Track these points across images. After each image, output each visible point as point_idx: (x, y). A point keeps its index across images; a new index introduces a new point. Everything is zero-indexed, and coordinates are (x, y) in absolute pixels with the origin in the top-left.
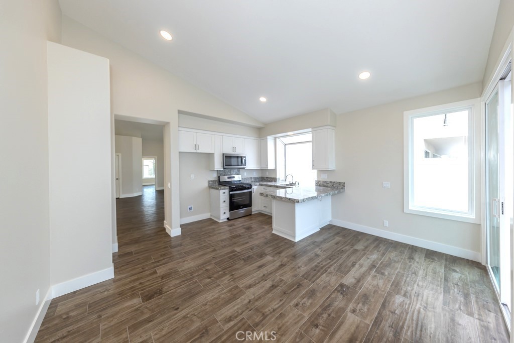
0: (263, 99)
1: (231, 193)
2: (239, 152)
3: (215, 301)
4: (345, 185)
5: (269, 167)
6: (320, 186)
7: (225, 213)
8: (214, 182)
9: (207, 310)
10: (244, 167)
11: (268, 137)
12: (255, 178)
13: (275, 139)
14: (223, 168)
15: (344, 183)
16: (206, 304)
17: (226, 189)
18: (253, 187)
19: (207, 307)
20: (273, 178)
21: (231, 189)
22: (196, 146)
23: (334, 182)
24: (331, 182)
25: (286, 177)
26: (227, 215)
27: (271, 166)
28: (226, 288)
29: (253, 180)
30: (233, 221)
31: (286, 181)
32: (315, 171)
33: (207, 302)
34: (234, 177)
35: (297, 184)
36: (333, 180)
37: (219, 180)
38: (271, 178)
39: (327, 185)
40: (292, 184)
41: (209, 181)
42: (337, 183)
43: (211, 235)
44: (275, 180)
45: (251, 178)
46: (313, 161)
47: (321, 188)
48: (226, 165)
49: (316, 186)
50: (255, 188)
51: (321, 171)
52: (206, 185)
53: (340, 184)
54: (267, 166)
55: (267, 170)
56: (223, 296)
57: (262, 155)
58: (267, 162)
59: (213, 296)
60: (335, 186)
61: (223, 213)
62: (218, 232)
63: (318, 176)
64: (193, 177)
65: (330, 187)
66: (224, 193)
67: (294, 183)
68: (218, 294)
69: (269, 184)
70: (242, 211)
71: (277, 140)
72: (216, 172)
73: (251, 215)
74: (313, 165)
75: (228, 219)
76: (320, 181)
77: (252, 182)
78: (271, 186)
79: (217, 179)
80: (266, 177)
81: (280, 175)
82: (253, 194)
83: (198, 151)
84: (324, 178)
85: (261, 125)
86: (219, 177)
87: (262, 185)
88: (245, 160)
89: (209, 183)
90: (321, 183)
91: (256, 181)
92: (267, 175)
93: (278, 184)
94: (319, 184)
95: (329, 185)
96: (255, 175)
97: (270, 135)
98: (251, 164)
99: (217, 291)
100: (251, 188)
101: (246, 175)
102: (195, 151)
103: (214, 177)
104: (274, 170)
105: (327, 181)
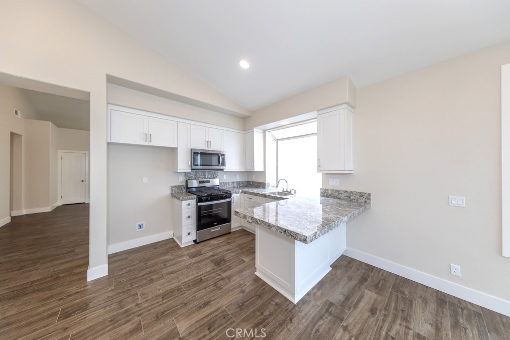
0: (244, 64)
1: (199, 204)
2: (214, 147)
4: (371, 197)
5: (256, 169)
6: (327, 196)
7: (189, 234)
8: (178, 187)
10: (222, 167)
11: (255, 129)
12: (238, 183)
13: (264, 131)
14: (192, 169)
15: (369, 195)
17: (192, 199)
18: (233, 195)
20: (261, 183)
21: (200, 200)
22: (148, 137)
23: (352, 192)
24: (346, 192)
25: (278, 183)
26: (194, 236)
27: (258, 167)
29: (235, 185)
30: (202, 244)
31: (277, 187)
32: (320, 175)
34: (208, 182)
35: (293, 192)
36: (350, 189)
37: (187, 185)
38: (259, 183)
39: (340, 195)
40: (286, 193)
41: (172, 187)
42: (357, 193)
43: (154, 277)
44: (262, 185)
45: (233, 183)
46: (319, 160)
47: (331, 200)
48: (194, 165)
49: (321, 196)
50: (236, 197)
51: (328, 175)
52: (168, 192)
53: (362, 195)
54: (253, 167)
55: (253, 172)
57: (247, 153)
58: (253, 162)
60: (352, 198)
61: (187, 234)
62: (171, 269)
63: (325, 181)
64: (146, 180)
65: (344, 199)
66: (189, 205)
67: (289, 190)
69: (256, 191)
70: (216, 229)
71: (267, 134)
72: (183, 174)
73: (229, 233)
74: (319, 166)
75: (195, 241)
76: (327, 190)
77: (234, 187)
78: (257, 194)
79: (184, 184)
80: (253, 182)
81: (270, 179)
82: (233, 205)
83: (150, 144)
84: (334, 184)
85: (245, 113)
86: (187, 181)
87: (245, 192)
88: (223, 159)
89: (172, 190)
90: (330, 192)
91: (240, 187)
92: (254, 179)
93: (267, 191)
94: (325, 194)
95: (342, 196)
96: (238, 179)
97: (256, 126)
98: (232, 164)
100: (230, 196)
101: (226, 178)
102: (146, 144)
103: (180, 180)
104: (263, 173)
105: (339, 189)
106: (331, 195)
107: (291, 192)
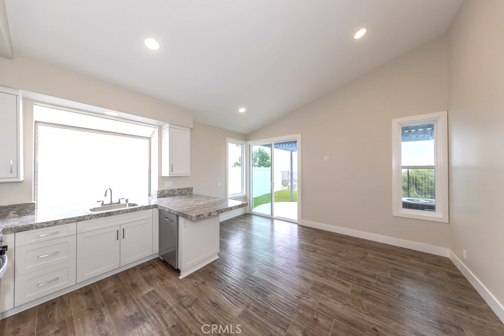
3: (338, 299)
9: (351, 300)
15: (192, 188)
16: (347, 304)
19: (349, 302)
23: (182, 189)
24: (179, 189)
28: (319, 296)
33: (345, 305)
36: (181, 187)
39: (175, 193)
42: (185, 189)
49: (158, 197)
51: (164, 178)
53: (188, 189)
56: (329, 295)
59: (336, 303)
60: (183, 193)
63: (160, 185)
65: (177, 195)
68: (330, 300)
76: (164, 191)
84: (170, 186)
90: (166, 192)
94: (162, 195)
95: (176, 193)
99: (328, 302)
105: (174, 188)
106: (167, 194)
107: (119, 202)
